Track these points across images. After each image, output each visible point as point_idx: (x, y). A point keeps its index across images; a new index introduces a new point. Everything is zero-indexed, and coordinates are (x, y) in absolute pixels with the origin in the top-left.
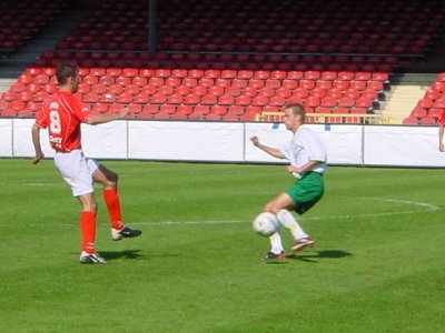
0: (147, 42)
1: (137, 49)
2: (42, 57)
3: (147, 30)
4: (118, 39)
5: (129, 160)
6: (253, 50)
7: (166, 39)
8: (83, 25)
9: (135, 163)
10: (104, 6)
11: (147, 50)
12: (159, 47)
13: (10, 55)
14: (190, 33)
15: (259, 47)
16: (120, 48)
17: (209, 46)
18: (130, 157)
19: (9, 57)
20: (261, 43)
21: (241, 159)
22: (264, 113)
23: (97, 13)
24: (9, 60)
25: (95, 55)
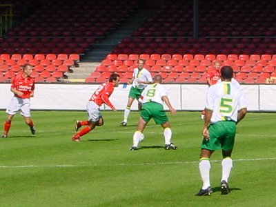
0: (193, 30)
1: (186, 35)
2: (123, 42)
3: (193, 22)
4: (173, 29)
5: (182, 111)
6: (263, 35)
7: (205, 29)
8: (149, 20)
9: (186, 112)
10: (163, 7)
11: (192, 36)
12: (200, 33)
13: (101, 41)
14: (221, 24)
15: (268, 33)
16: (175, 35)
17: (234, 33)
18: (183, 109)
19: (101, 42)
20: (269, 30)
21: (257, 109)
22: (271, 78)
23: (158, 12)
24: (100, 44)
25: (158, 40)
